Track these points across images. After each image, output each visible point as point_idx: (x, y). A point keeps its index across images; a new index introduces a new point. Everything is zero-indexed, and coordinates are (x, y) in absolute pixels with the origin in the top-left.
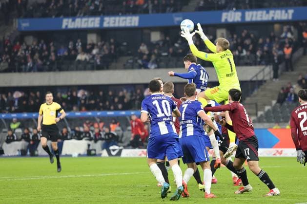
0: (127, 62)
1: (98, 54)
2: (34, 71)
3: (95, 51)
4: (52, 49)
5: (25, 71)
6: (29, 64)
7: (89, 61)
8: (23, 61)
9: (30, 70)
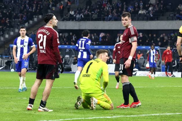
0: (170, 16)
1: (152, 10)
2: (112, 21)
3: (150, 9)
4: (125, 6)
5: (107, 20)
6: (109, 16)
7: (146, 15)
8: (106, 14)
9: (110, 20)
